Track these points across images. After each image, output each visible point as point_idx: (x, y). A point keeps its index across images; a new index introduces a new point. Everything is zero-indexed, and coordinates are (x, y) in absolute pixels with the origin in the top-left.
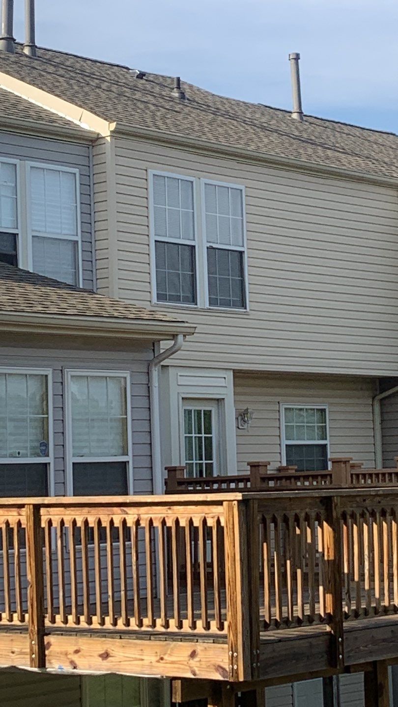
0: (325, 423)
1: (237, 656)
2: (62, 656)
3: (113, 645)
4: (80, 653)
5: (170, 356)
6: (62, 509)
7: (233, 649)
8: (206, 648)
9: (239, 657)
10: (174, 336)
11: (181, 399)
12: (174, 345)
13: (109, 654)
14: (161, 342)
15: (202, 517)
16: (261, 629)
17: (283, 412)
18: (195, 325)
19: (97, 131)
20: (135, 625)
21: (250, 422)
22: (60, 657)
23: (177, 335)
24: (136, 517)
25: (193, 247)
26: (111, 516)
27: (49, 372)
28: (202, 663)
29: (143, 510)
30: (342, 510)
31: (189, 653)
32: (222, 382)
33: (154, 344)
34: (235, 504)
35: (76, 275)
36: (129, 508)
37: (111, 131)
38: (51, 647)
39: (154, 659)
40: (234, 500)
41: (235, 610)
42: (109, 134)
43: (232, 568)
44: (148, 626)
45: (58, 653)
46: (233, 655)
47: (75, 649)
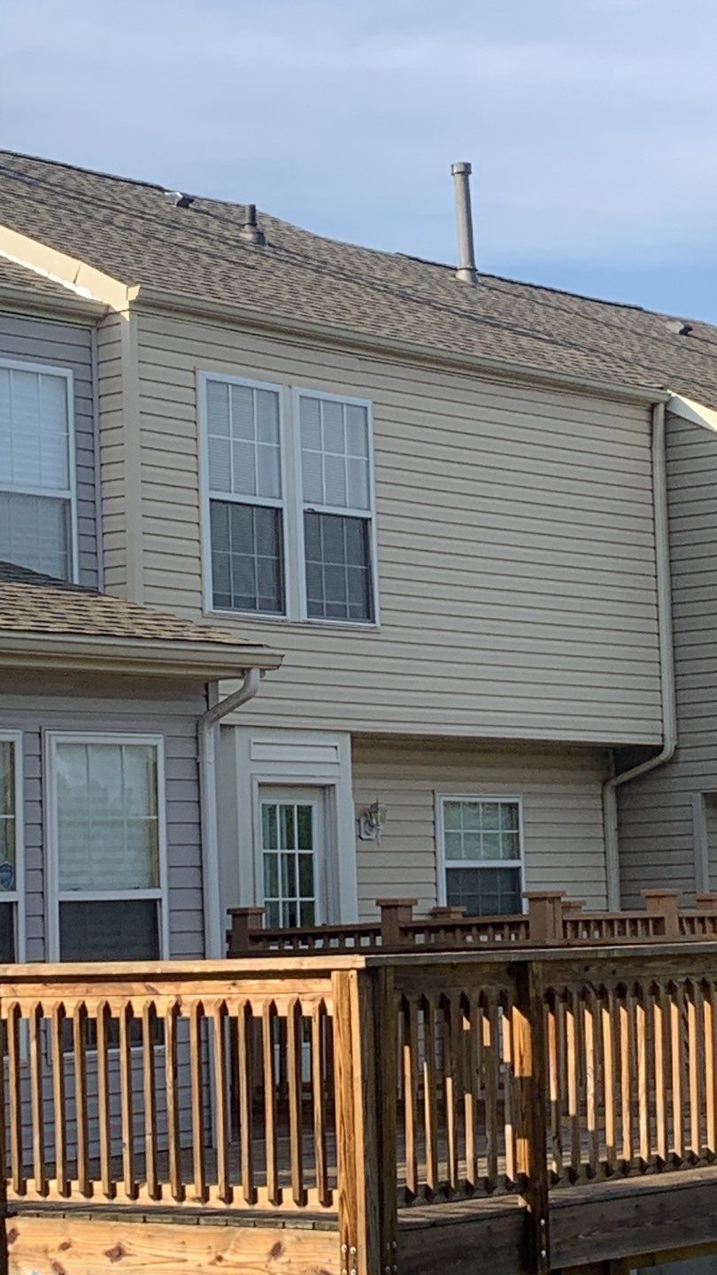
0: (517, 828)
1: (356, 1254)
2: (36, 1254)
3: (130, 1233)
4: (70, 1249)
5: (234, 708)
6: (39, 986)
7: (349, 1240)
8: (299, 1239)
9: (359, 1254)
10: (244, 672)
11: (256, 785)
12: (245, 686)
13: (124, 1251)
14: (220, 682)
15: (292, 1000)
16: (399, 1204)
17: (440, 808)
18: (282, 652)
19: (106, 302)
20: (172, 1199)
21: (381, 827)
22: (34, 1256)
23: (249, 669)
24: (174, 999)
25: (279, 511)
26: (128, 998)
27: (16, 737)
28: (292, 1266)
29: (186, 987)
30: (547, 986)
31: (270, 1247)
32: (331, 756)
33: (207, 686)
34: (352, 976)
35: (67, 560)
36: (160, 984)
37: (131, 302)
38: (19, 1238)
39: (205, 1259)
40: (352, 969)
41: (353, 1169)
42: (127, 307)
43: (346, 1093)
44: (194, 1199)
45: (30, 1249)
46: (348, 1251)
47: (62, 1242)
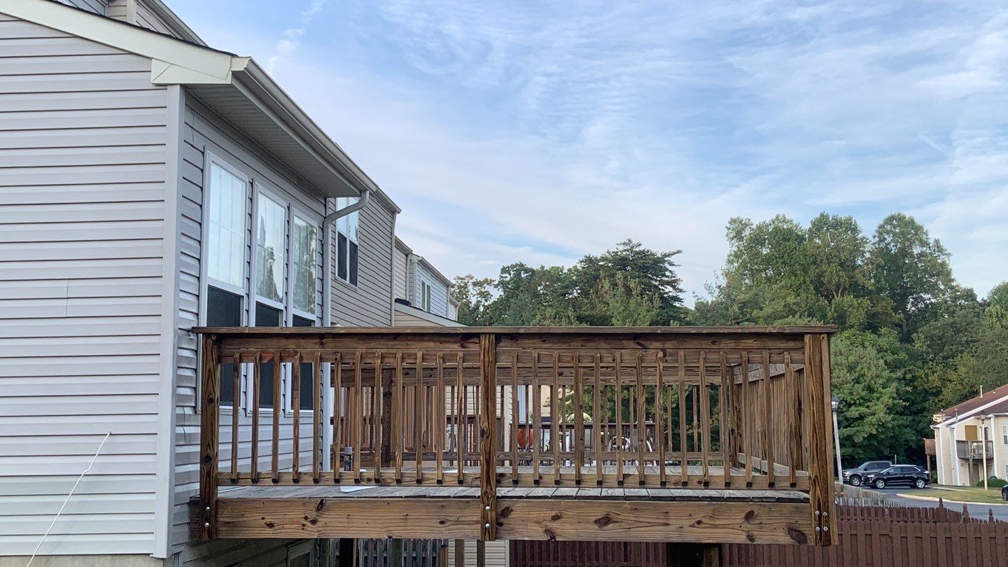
1: (828, 516)
3: (618, 508)
4: (562, 520)
7: (822, 508)
9: (830, 516)
13: (611, 519)
22: (527, 525)
24: (661, 352)
28: (763, 526)
29: (671, 343)
31: (743, 515)
34: (823, 338)
36: (647, 340)
38: (512, 513)
39: (685, 523)
40: (823, 333)
45: (523, 521)
46: (820, 516)
47: (554, 514)
